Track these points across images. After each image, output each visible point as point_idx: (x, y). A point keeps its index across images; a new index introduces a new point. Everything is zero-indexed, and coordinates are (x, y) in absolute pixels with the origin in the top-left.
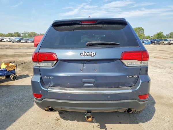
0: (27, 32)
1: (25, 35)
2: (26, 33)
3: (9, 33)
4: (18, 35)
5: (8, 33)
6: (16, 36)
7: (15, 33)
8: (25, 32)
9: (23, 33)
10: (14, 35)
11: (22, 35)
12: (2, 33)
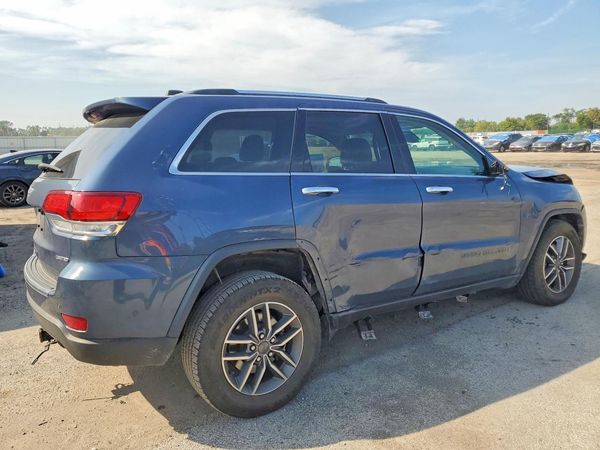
0: (577, 110)
1: (568, 121)
2: (571, 115)
3: (508, 119)
4: (541, 123)
5: (504, 120)
6: (531, 126)
7: (528, 117)
8: (567, 110)
9: (558, 113)
10: (525, 125)
11: (553, 123)
12: (488, 121)
